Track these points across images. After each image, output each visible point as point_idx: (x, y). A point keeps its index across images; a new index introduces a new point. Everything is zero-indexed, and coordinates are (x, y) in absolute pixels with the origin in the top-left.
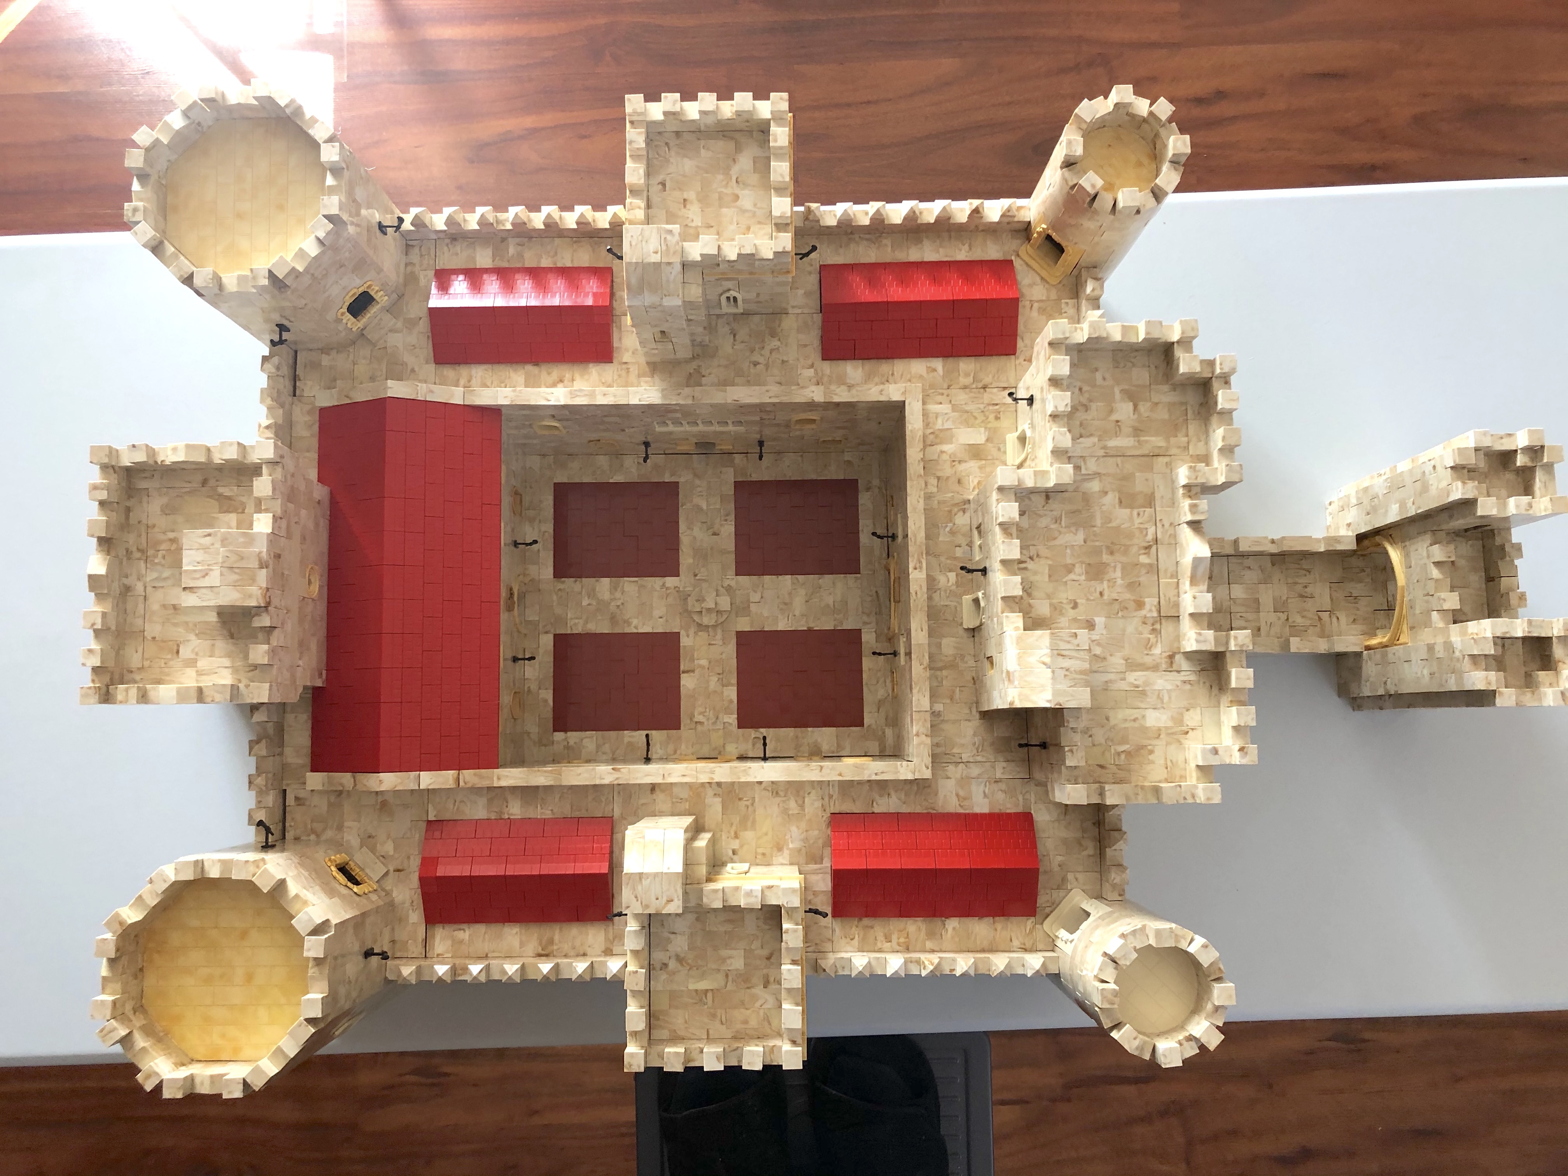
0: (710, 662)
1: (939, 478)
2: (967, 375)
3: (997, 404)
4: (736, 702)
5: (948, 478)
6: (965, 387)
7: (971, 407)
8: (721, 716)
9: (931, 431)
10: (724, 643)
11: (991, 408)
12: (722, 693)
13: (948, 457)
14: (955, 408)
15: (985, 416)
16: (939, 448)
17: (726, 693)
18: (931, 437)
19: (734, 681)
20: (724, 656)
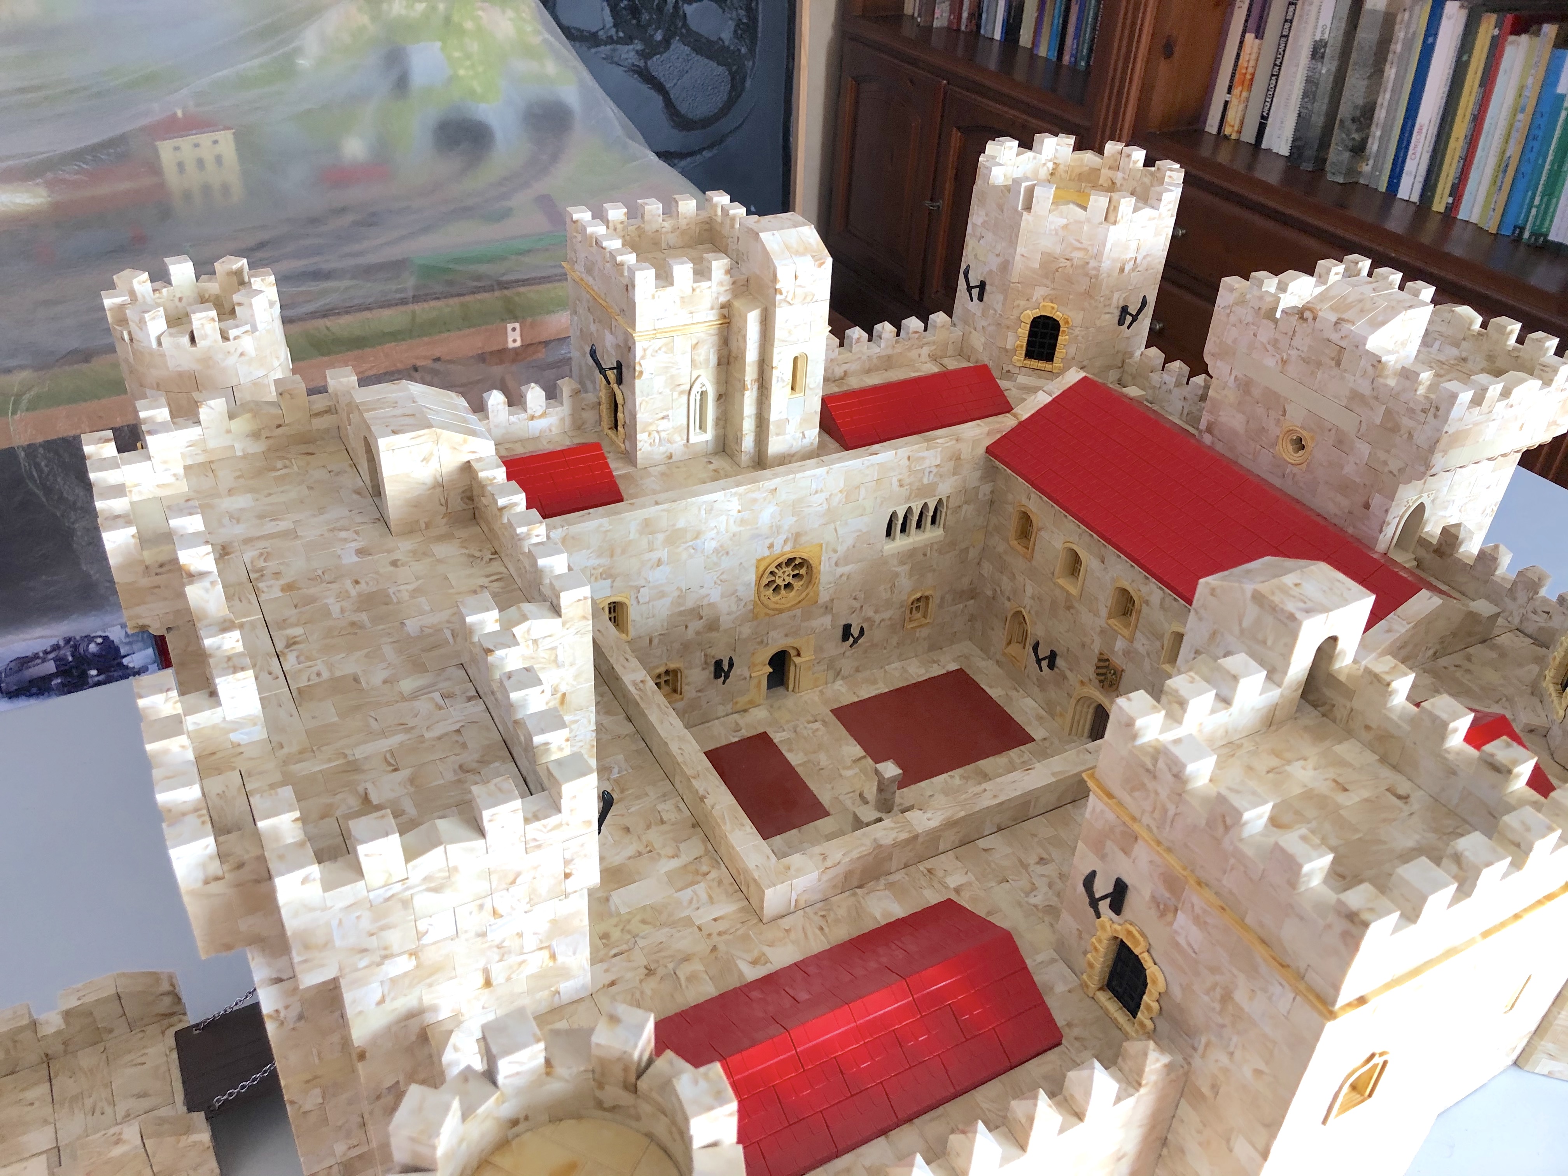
0: (841, 775)
1: (662, 822)
2: (692, 978)
3: (615, 955)
4: (784, 752)
5: (648, 827)
6: (687, 959)
7: (661, 935)
8: (793, 735)
9: (709, 877)
10: (837, 798)
11: (624, 947)
12: (806, 755)
13: (662, 852)
14: (688, 922)
15: (629, 932)
16: (684, 859)
17: (801, 755)
18: (705, 868)
19: (799, 770)
20: (829, 786)
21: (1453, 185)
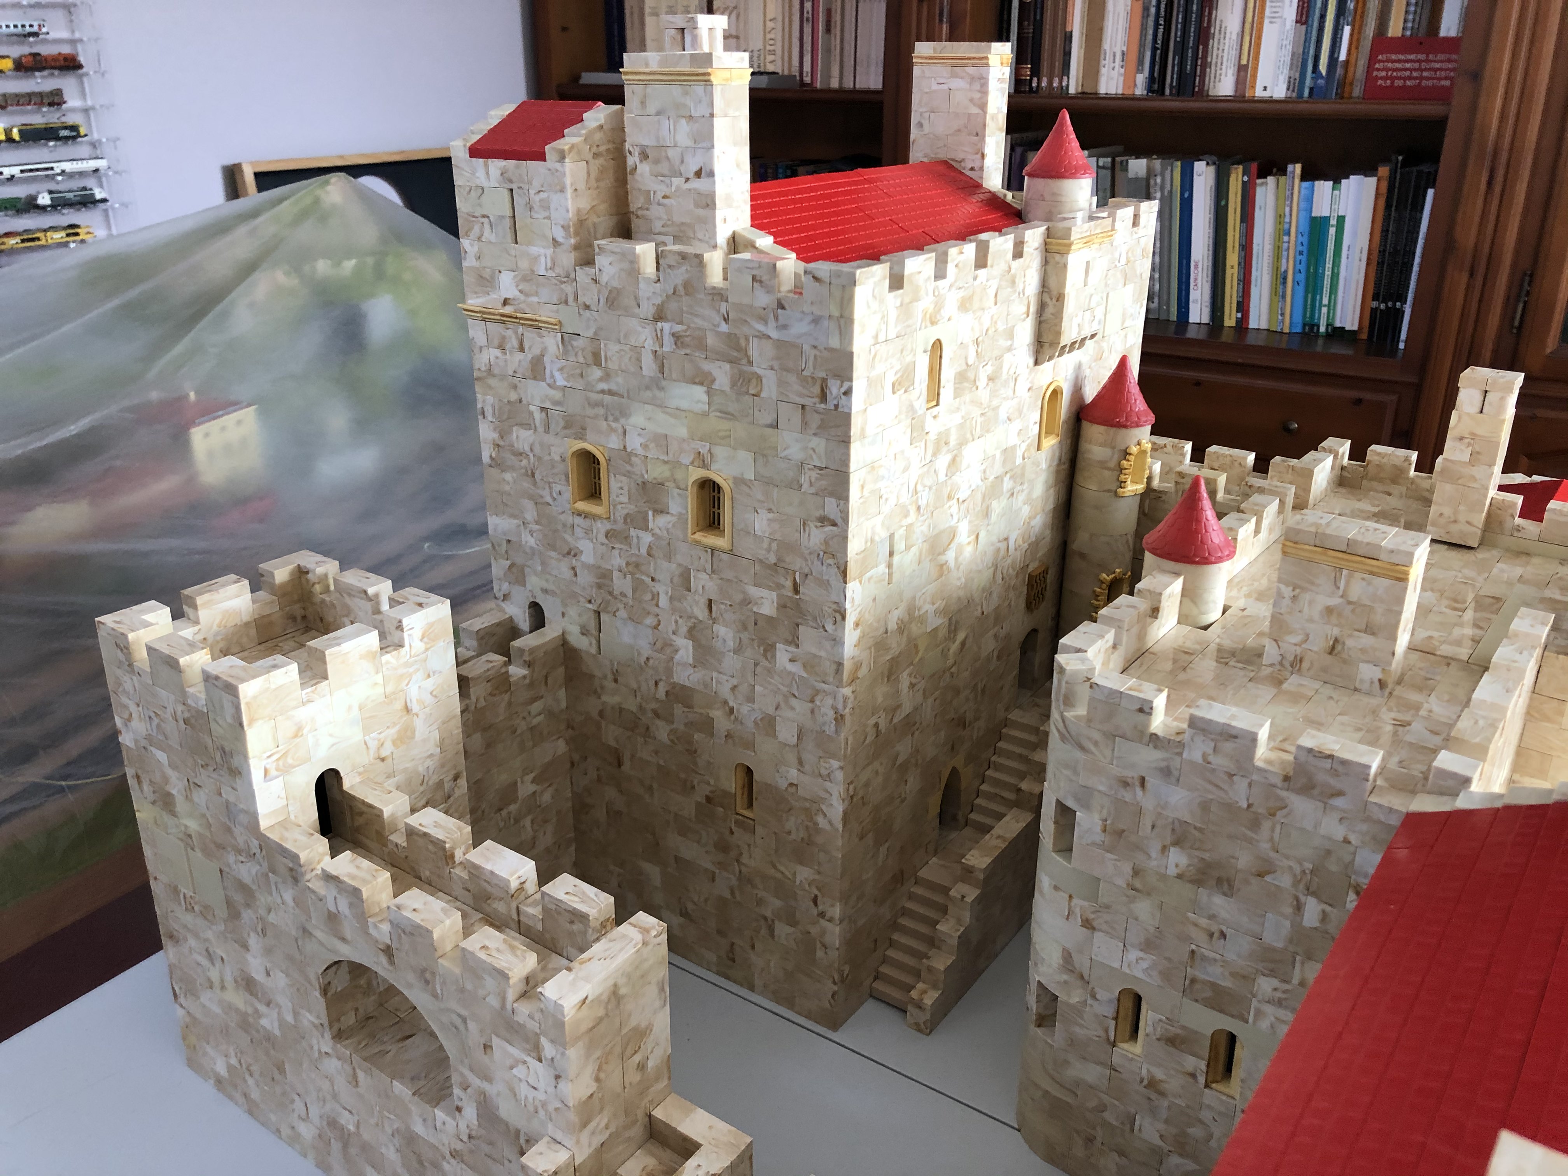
21: (1238, 302)
